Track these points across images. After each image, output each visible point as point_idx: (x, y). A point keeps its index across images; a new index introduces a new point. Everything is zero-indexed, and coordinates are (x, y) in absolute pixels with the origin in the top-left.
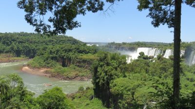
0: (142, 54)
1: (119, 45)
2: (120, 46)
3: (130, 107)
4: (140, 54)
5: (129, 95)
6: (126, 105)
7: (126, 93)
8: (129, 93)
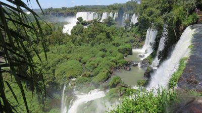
0: (80, 19)
1: (57, 10)
2: (57, 12)
3: (53, 87)
4: (78, 19)
5: (50, 73)
6: (48, 85)
7: (45, 72)
8: (50, 71)
